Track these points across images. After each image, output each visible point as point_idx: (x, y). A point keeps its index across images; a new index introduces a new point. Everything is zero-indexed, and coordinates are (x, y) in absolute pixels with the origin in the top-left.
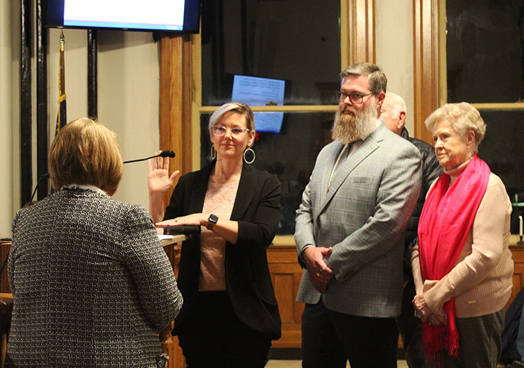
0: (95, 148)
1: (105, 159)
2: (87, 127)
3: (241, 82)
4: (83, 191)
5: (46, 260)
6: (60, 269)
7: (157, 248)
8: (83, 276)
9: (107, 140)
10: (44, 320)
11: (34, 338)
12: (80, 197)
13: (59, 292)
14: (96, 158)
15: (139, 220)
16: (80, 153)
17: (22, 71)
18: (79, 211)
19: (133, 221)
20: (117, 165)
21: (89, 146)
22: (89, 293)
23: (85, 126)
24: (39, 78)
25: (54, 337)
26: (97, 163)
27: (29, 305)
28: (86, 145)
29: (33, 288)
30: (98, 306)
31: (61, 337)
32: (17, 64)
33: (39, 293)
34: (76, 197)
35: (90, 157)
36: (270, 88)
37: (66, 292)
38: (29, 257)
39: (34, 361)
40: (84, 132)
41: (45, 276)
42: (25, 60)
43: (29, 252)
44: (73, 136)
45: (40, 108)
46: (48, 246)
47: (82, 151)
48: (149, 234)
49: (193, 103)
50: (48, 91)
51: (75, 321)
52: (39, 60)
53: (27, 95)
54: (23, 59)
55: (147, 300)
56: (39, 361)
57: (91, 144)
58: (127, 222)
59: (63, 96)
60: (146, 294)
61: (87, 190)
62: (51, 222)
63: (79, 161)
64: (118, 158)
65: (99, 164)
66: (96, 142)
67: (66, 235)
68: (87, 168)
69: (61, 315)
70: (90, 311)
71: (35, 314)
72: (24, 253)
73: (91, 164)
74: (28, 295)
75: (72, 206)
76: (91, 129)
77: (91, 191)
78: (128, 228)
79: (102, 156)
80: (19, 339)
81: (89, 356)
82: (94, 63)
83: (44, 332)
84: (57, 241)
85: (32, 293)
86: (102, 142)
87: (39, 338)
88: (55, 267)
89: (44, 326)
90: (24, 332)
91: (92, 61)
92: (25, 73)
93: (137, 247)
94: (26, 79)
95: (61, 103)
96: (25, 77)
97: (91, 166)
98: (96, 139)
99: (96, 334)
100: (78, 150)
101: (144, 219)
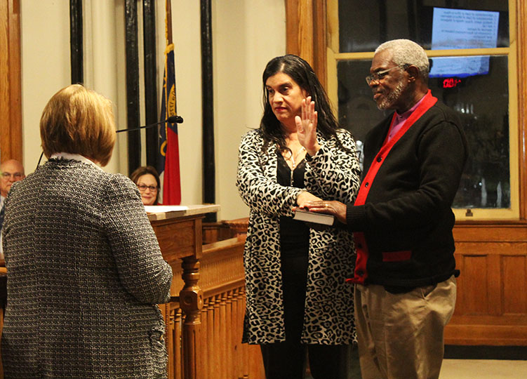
0: (82, 118)
1: (93, 127)
2: (77, 95)
3: (443, 16)
4: (67, 161)
5: (30, 234)
6: (44, 242)
7: (139, 219)
8: (64, 249)
9: (98, 108)
10: (34, 293)
11: (26, 312)
12: (63, 168)
13: (45, 265)
14: (84, 127)
15: (120, 191)
16: (67, 122)
17: (127, 16)
18: (60, 182)
19: (112, 192)
20: (108, 134)
21: (77, 114)
22: (73, 267)
23: (75, 93)
24: (146, 25)
25: (45, 310)
26: (84, 132)
27: (19, 279)
28: (74, 113)
29: (22, 262)
30: (84, 279)
31: (51, 311)
32: (121, 9)
33: (27, 267)
34: (59, 169)
35: (77, 126)
36: (480, 23)
37: (51, 265)
38: (16, 231)
39: (26, 335)
40: (72, 99)
41: (31, 250)
42: (129, 5)
43: (16, 225)
44: (61, 104)
45: (147, 60)
46: (32, 219)
47: (69, 120)
48: (131, 205)
49: (328, 49)
50: (156, 39)
51: (63, 294)
52: (146, 4)
53: (133, 46)
54: (127, 3)
55: (126, 274)
56: (30, 335)
57: (78, 113)
58: (106, 193)
59: (171, 45)
60: (124, 268)
61: (71, 161)
62: (35, 195)
63: (66, 129)
64: (109, 126)
65: (87, 133)
66: (84, 110)
67: (47, 208)
68: (74, 137)
69: (49, 288)
70: (76, 284)
71: (26, 288)
72: (12, 227)
73: (78, 134)
74: (17, 269)
75: (55, 177)
76: (80, 98)
77: (76, 162)
78: (107, 199)
79: (91, 124)
80: (14, 313)
81: (76, 328)
82: (207, 6)
83: (35, 306)
84: (39, 214)
85: (21, 268)
86: (91, 110)
87: (31, 312)
88: (39, 241)
89: (35, 300)
90: (17, 307)
91: (206, 4)
92: (130, 19)
93: (117, 218)
94: (131, 27)
95: (168, 54)
96: (129, 24)
97: (77, 135)
98: (85, 107)
99: (84, 306)
100: (66, 118)
101: (126, 189)
